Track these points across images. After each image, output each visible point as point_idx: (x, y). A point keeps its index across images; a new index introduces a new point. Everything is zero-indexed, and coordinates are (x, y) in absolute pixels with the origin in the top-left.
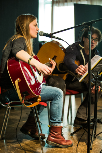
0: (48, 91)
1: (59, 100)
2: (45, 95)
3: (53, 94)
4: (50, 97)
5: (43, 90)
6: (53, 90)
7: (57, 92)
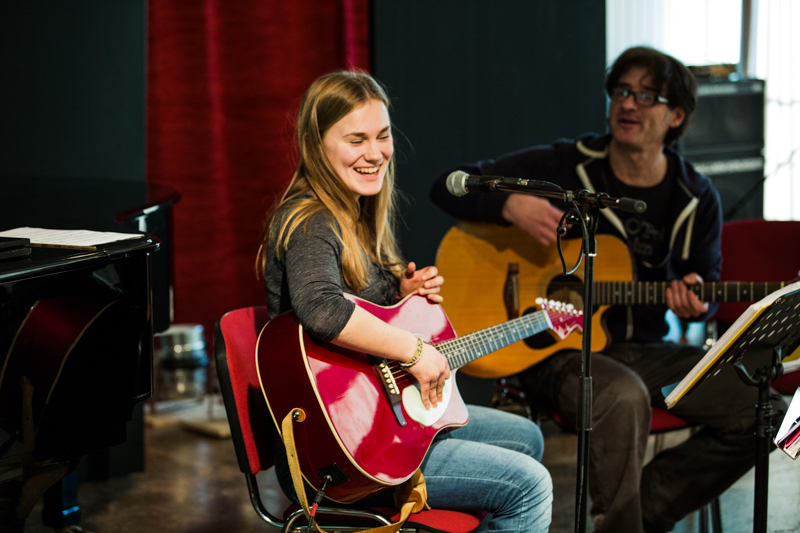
0: (472, 467)
1: (527, 518)
2: (453, 486)
3: (490, 486)
4: (476, 499)
5: (445, 462)
6: (496, 467)
7: (516, 475)
